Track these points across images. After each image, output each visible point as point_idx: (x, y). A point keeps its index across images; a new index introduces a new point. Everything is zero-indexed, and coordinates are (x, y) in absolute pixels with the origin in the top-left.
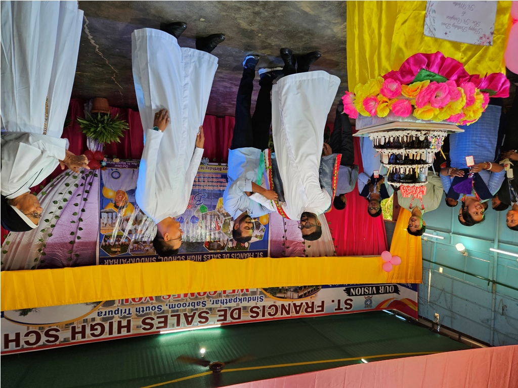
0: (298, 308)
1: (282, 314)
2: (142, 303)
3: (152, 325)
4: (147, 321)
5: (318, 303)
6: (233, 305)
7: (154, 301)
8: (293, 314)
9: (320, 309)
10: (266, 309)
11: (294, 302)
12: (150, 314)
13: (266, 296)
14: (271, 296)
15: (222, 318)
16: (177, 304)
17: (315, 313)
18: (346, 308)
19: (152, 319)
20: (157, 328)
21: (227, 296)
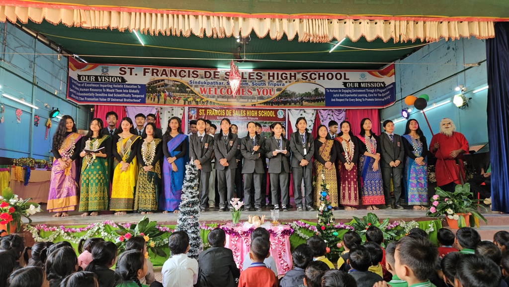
0: (164, 73)
1: (176, 70)
2: (263, 88)
3: (257, 74)
4: (260, 78)
5: (149, 75)
6: (210, 81)
7: (256, 88)
8: (168, 70)
9: (147, 71)
10: (187, 75)
11: (167, 77)
12: (258, 81)
13: (188, 84)
14: (184, 83)
15: (216, 73)
16: (244, 85)
17: (151, 68)
18: (125, 69)
19: (257, 78)
20: (254, 73)
21: (214, 86)
